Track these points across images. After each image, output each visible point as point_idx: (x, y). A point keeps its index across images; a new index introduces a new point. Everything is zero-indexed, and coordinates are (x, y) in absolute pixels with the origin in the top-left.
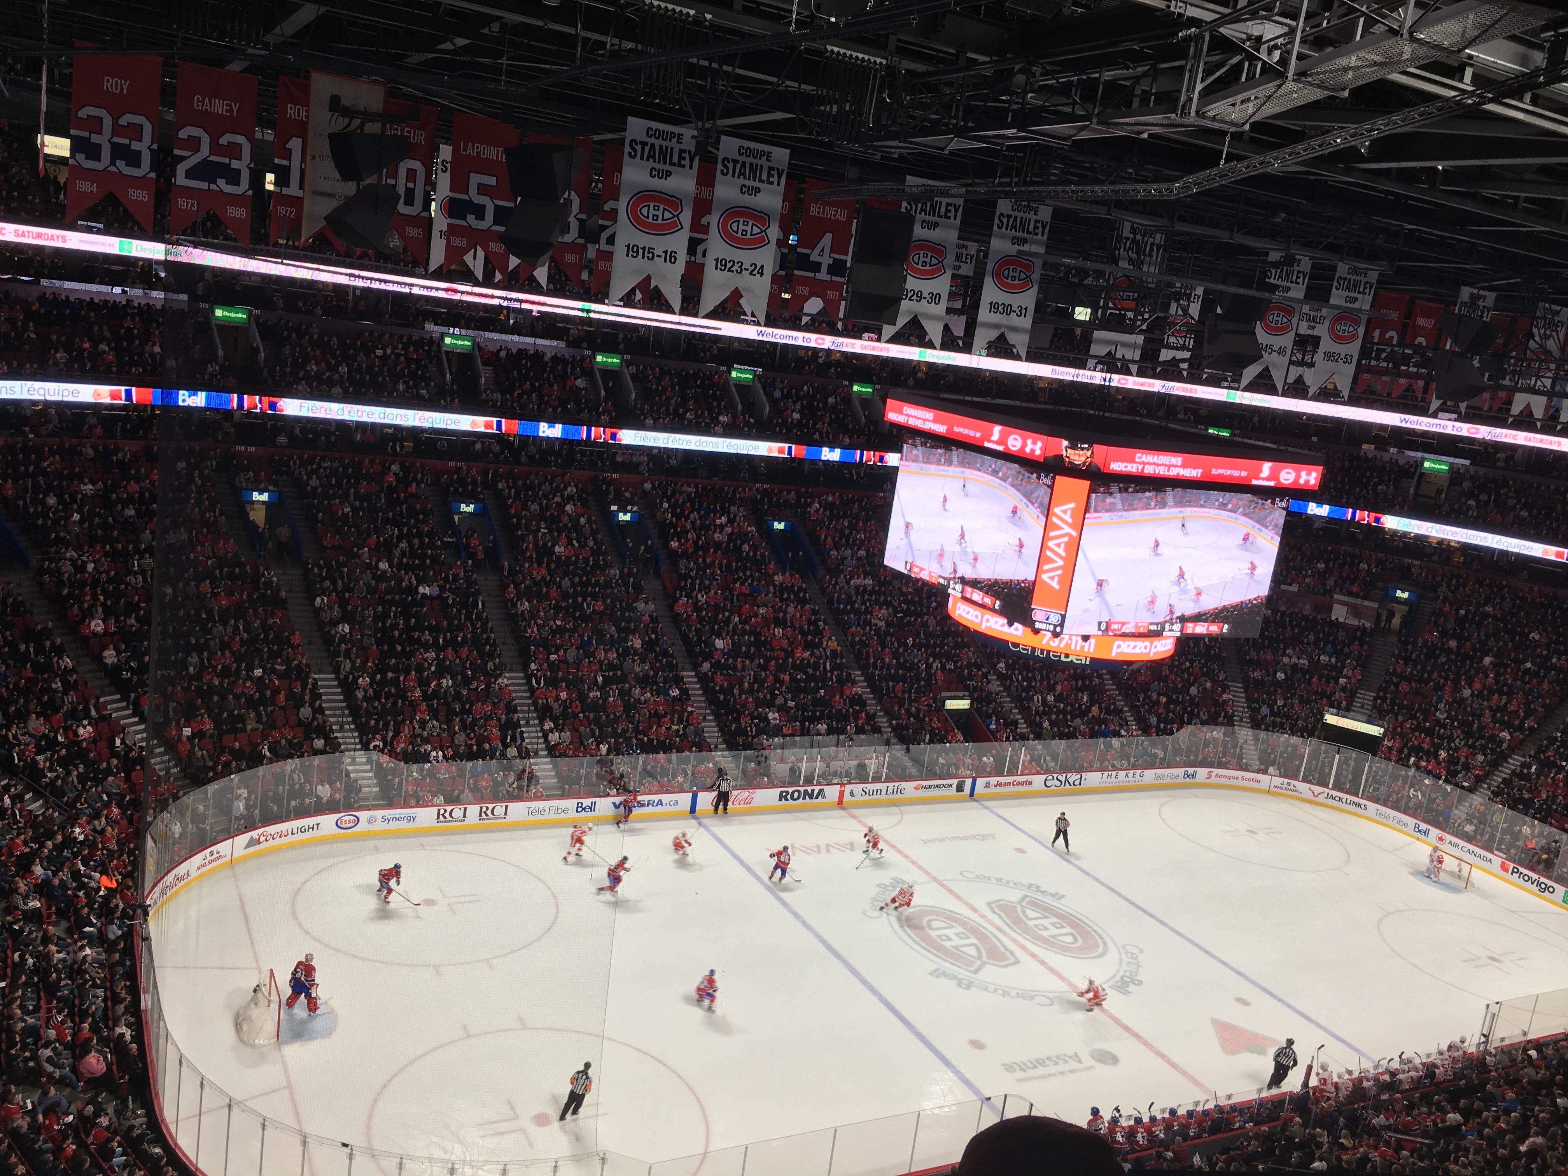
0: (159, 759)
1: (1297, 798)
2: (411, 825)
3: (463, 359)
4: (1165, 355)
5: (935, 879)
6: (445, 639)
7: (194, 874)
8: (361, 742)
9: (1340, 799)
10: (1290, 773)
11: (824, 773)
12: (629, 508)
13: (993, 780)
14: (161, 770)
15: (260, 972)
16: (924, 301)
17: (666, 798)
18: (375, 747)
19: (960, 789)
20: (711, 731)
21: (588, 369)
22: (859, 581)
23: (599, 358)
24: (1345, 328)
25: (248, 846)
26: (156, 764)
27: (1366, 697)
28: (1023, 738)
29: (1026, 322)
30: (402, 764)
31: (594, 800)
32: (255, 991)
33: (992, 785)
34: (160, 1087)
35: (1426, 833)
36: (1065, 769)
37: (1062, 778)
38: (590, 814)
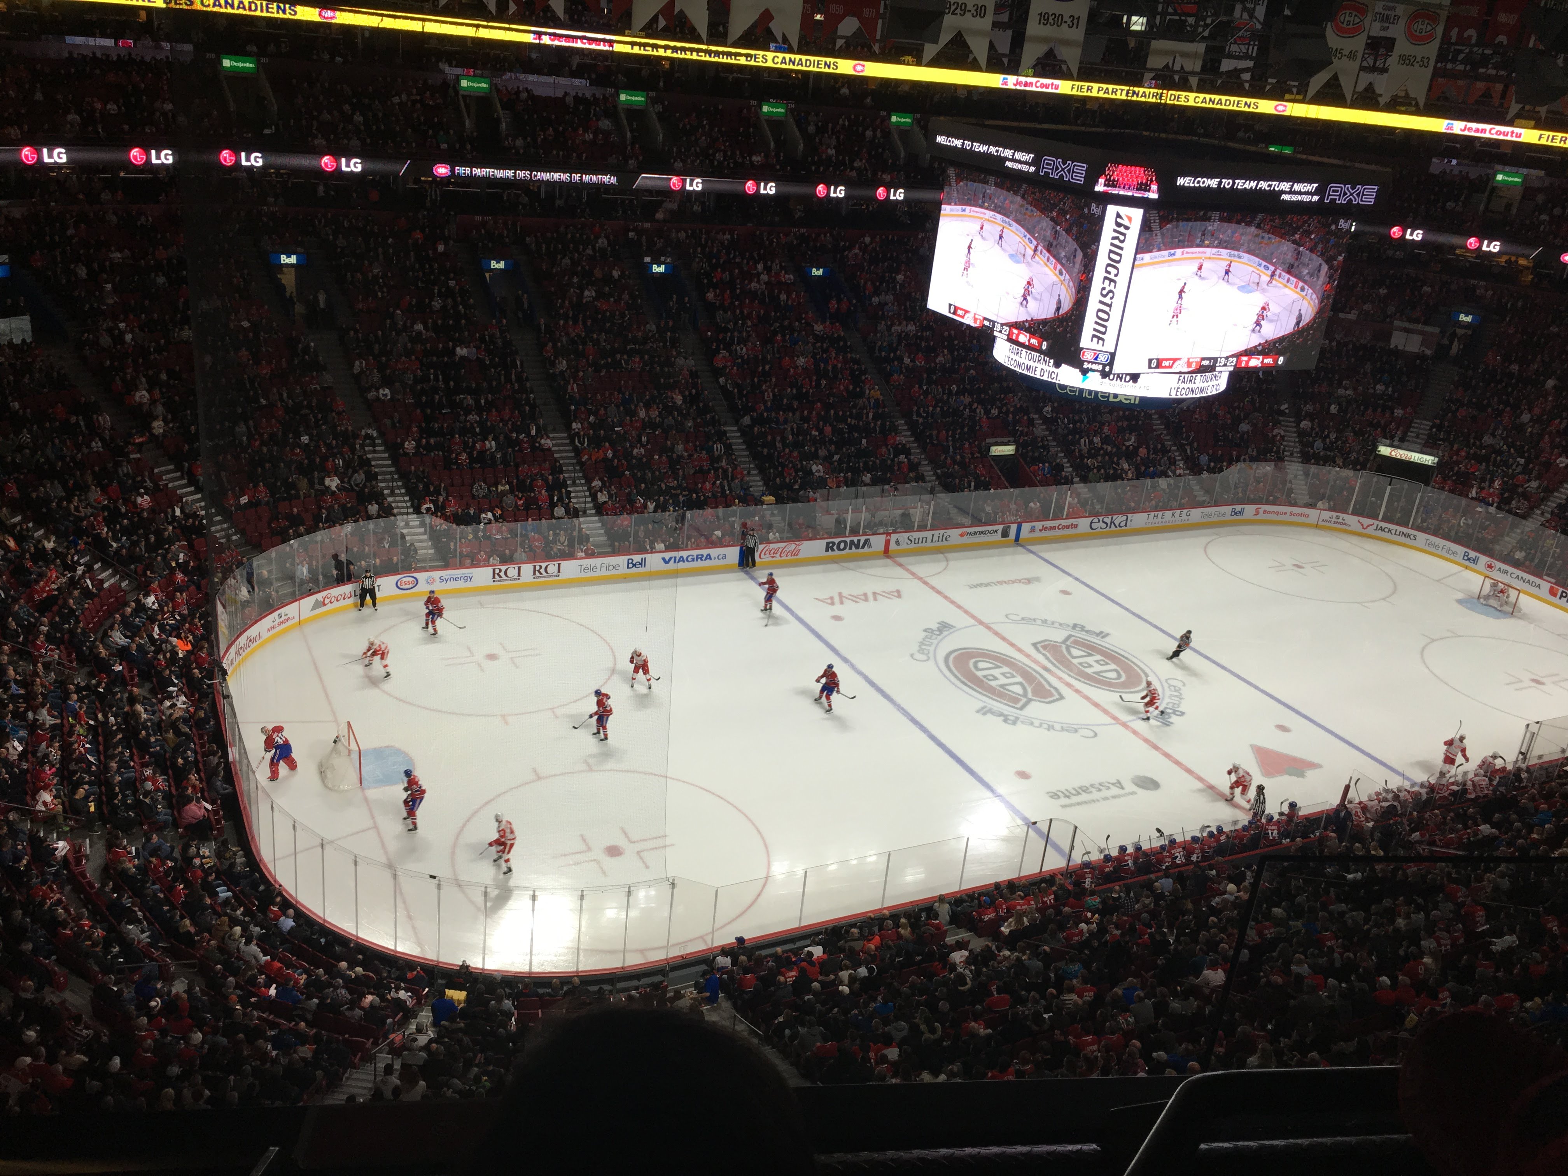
0: (219, 527)
1: (1345, 531)
2: (469, 584)
3: (481, 101)
4: (1227, 65)
5: (981, 623)
6: (486, 400)
7: (265, 635)
8: (412, 506)
9: (1390, 531)
10: (1339, 507)
11: (869, 523)
12: (663, 259)
13: (1039, 525)
14: (222, 538)
15: (338, 725)
16: (968, 15)
17: (714, 552)
18: (428, 509)
19: (1005, 534)
20: (756, 484)
21: (612, 110)
22: (899, 328)
23: (623, 97)
24: (1422, 27)
25: (314, 608)
26: (217, 532)
27: (1422, 426)
28: (1068, 481)
29: (1078, 34)
30: (454, 526)
31: (643, 556)
32: (335, 742)
33: (1037, 529)
34: (255, 828)
35: (1475, 561)
36: (1111, 512)
37: (1108, 520)
38: (641, 570)
